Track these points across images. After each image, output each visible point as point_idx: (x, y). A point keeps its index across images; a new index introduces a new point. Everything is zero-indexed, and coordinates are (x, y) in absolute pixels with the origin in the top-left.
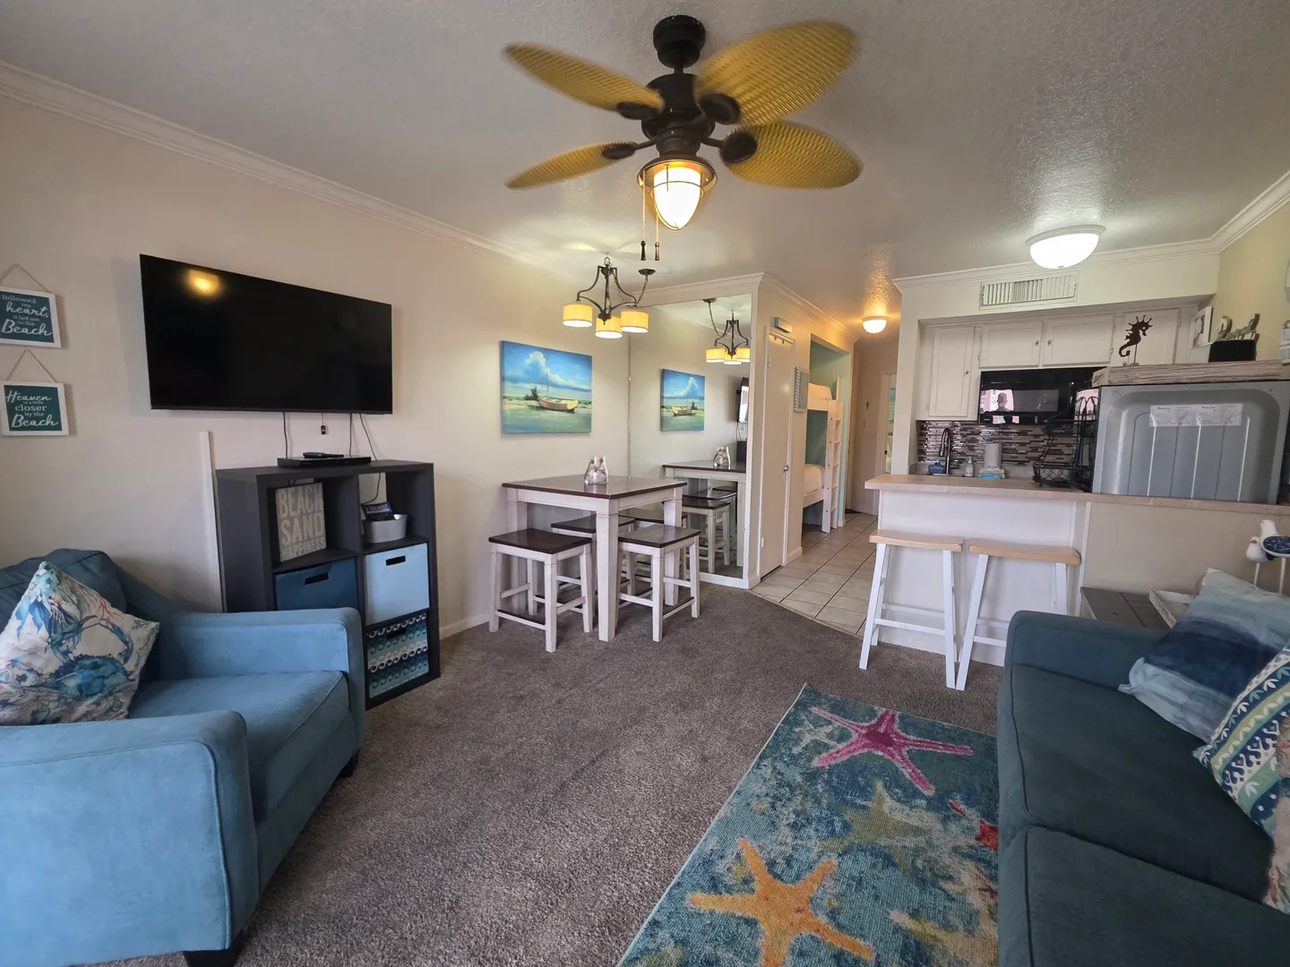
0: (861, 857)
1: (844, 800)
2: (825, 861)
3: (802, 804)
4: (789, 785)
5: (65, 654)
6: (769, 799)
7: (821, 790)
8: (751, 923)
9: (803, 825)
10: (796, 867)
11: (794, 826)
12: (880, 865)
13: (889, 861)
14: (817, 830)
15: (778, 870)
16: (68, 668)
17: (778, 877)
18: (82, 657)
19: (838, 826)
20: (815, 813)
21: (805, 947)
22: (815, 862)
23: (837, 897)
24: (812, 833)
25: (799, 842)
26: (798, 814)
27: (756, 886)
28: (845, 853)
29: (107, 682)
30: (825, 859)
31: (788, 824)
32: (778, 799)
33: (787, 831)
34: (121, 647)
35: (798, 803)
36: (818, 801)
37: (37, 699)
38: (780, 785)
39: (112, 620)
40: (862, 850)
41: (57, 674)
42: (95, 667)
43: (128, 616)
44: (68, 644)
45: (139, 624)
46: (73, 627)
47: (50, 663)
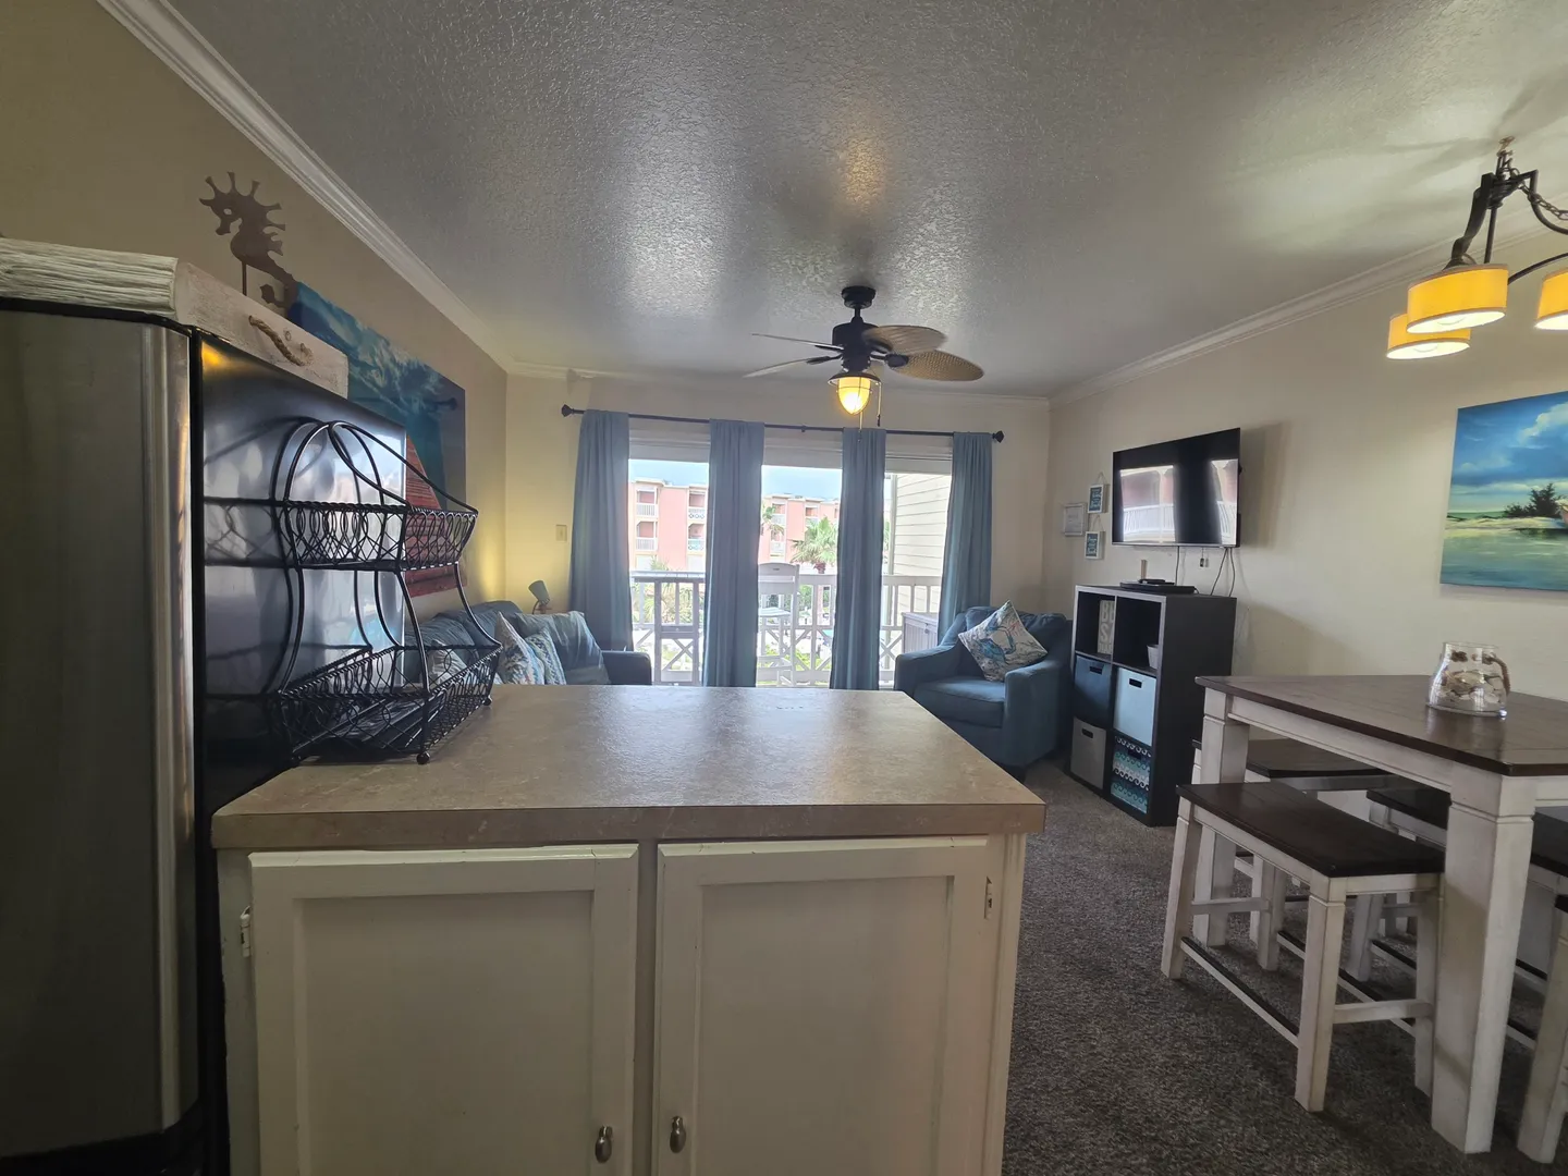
42: (992, 646)
43: (1032, 639)
44: (989, 632)
45: (1032, 644)
46: (995, 627)
47: (982, 636)
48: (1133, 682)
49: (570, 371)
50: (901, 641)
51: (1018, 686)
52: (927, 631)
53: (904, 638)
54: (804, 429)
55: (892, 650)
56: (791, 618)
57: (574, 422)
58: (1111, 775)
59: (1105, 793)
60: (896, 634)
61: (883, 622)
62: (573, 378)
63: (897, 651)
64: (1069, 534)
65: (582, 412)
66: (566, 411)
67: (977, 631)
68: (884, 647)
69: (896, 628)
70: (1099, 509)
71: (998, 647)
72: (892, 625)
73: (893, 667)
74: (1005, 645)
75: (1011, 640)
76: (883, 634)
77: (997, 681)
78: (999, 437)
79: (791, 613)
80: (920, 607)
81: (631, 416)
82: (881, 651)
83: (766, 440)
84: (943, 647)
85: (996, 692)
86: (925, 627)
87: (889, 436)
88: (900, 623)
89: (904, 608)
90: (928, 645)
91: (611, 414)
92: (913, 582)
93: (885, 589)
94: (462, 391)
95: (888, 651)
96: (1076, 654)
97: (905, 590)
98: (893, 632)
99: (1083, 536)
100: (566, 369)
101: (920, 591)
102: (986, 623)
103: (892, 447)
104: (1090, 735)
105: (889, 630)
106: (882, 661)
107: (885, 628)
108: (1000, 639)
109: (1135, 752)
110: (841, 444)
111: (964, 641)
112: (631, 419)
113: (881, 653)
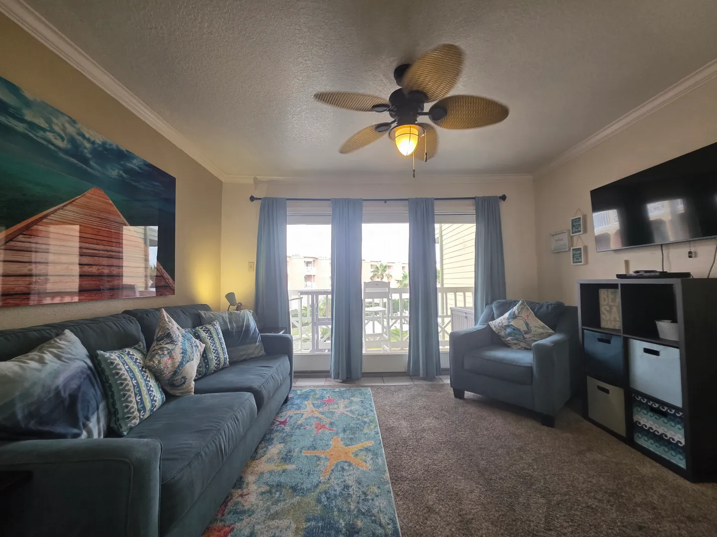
0: (309, 486)
1: (323, 519)
2: (327, 476)
3: (349, 503)
4: (363, 514)
5: (509, 322)
6: (369, 497)
7: (341, 521)
8: (347, 445)
9: (343, 490)
10: (339, 468)
11: (347, 487)
12: (299, 485)
13: (294, 489)
14: (335, 490)
15: (346, 464)
16: (508, 326)
17: (346, 462)
18: (511, 325)
19: (324, 498)
20: (339, 501)
21: (327, 447)
22: (331, 473)
23: (318, 465)
24: (337, 488)
25: (342, 480)
26: (349, 495)
27: (353, 456)
28: (318, 485)
29: (516, 336)
30: (327, 477)
31: (351, 487)
32: (365, 500)
33: (350, 483)
34: (525, 329)
35: (352, 503)
36: (340, 510)
37: (500, 330)
38: (369, 511)
39: (527, 320)
40: (309, 489)
41: (506, 326)
42: (514, 329)
43: (542, 324)
44: (510, 320)
45: (543, 328)
46: (514, 317)
47: (505, 323)
48: (647, 351)
49: (255, 178)
50: (450, 323)
51: (542, 353)
52: (466, 317)
53: (452, 321)
54: (385, 201)
55: (445, 329)
56: (387, 311)
57: (258, 203)
58: (632, 427)
59: (629, 441)
60: (447, 320)
61: (440, 313)
62: (257, 182)
63: (449, 329)
64: (558, 252)
65: (260, 199)
66: (252, 199)
67: (503, 319)
68: (441, 327)
69: (447, 316)
70: (580, 231)
71: (519, 330)
72: (445, 314)
73: (447, 338)
74: (523, 328)
75: (527, 325)
76: (439, 320)
77: (526, 349)
78: (504, 198)
79: (387, 309)
80: (460, 304)
81: (288, 199)
82: (440, 329)
83: (363, 208)
84: (479, 326)
85: (526, 358)
86: (465, 315)
87: (436, 202)
88: (449, 313)
89: (451, 304)
90: (469, 326)
91: (276, 199)
92: (455, 290)
93: (439, 295)
94: (174, 179)
95: (444, 331)
96: (583, 329)
97: (451, 296)
98: (445, 319)
99: (570, 250)
100: (253, 177)
101: (460, 295)
102: (507, 315)
103: (438, 208)
104: (607, 391)
105: (443, 317)
106: (440, 335)
107: (441, 317)
108: (520, 324)
109: (660, 409)
110: (407, 208)
111: (493, 327)
112: (287, 201)
113: (439, 331)
